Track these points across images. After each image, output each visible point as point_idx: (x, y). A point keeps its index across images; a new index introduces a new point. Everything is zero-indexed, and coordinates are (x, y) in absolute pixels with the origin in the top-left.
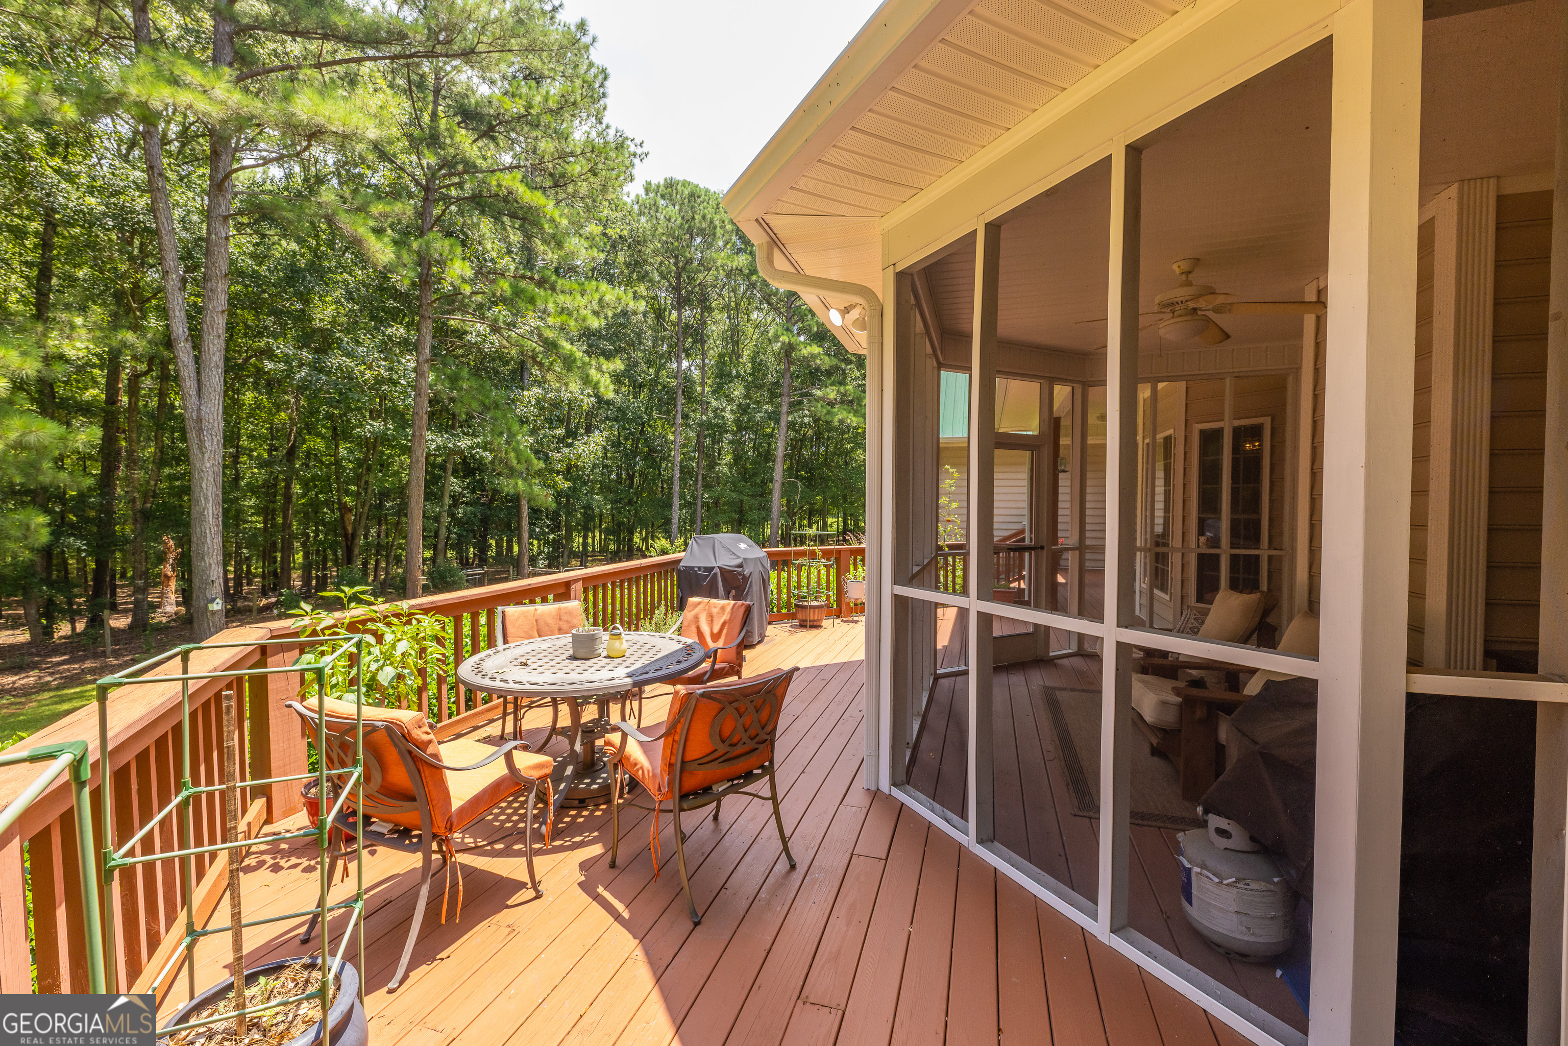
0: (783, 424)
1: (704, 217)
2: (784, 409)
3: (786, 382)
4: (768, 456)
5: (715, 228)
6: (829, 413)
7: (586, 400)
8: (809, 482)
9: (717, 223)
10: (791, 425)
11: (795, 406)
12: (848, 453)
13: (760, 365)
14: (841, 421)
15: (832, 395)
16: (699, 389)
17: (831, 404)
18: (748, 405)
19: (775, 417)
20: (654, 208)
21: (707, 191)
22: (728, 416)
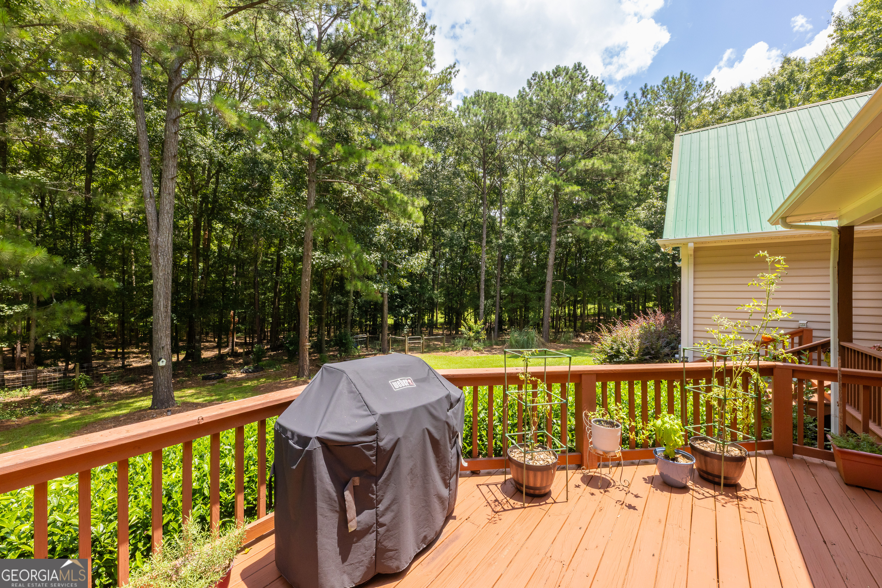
0: (553, 243)
1: (498, 111)
2: (554, 233)
3: (555, 215)
4: (544, 266)
5: (506, 117)
6: (585, 233)
7: (415, 230)
8: (573, 283)
9: (507, 114)
10: (559, 245)
11: (562, 231)
12: (601, 262)
13: (538, 205)
14: (596, 239)
15: (588, 220)
16: (498, 224)
17: (589, 227)
18: (530, 232)
19: (547, 238)
20: (467, 111)
21: (502, 95)
22: (516, 239)
